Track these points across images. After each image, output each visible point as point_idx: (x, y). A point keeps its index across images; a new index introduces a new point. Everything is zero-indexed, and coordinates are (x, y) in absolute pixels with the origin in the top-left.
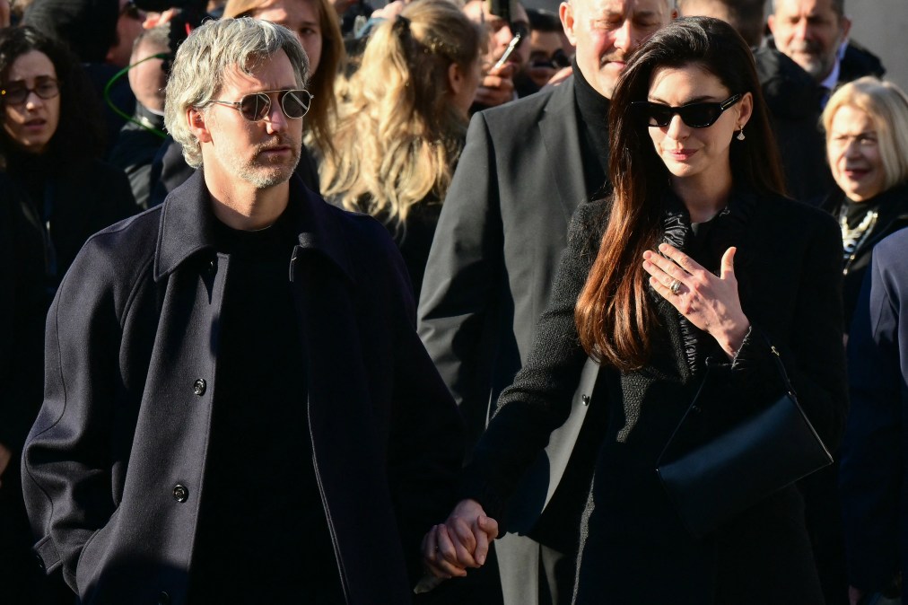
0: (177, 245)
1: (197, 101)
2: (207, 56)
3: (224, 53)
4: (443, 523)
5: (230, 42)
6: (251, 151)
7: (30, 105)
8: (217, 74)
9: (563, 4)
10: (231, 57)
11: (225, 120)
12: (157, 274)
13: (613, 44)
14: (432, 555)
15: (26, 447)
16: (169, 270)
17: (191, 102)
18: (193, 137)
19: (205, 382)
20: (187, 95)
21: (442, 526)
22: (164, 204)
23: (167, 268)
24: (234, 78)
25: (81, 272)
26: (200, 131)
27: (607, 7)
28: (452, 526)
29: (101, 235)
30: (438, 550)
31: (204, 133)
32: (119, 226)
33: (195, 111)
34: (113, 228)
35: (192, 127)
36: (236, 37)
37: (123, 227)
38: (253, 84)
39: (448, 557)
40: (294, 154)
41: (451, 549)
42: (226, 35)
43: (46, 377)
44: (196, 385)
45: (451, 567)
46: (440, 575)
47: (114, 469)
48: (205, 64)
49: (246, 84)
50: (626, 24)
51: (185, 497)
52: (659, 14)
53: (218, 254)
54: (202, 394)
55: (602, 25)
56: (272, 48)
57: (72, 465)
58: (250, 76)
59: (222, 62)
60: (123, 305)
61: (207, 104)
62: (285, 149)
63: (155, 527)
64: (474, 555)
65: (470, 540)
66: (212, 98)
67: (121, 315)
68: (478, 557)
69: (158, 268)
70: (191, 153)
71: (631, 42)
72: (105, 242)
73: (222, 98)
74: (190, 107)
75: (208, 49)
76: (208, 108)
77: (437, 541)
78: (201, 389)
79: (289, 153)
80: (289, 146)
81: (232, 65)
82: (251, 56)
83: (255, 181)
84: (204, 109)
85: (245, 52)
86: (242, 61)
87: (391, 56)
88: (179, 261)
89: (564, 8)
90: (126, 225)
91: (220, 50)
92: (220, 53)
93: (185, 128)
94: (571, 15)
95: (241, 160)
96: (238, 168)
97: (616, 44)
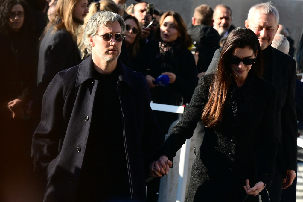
0: (83, 77)
1: (91, 34)
2: (96, 21)
3: (100, 21)
4: (156, 161)
5: (102, 17)
6: (105, 50)
7: (16, 18)
8: (98, 26)
9: (246, 21)
10: (102, 22)
11: (99, 40)
12: (77, 85)
13: (259, 34)
14: (153, 169)
15: (34, 133)
16: (80, 84)
17: (90, 34)
18: (90, 45)
19: (88, 117)
20: (89, 32)
21: (156, 162)
22: (80, 65)
23: (80, 83)
24: (102, 28)
25: (54, 83)
26: (92, 43)
27: (259, 24)
28: (160, 162)
29: (61, 72)
30: (155, 168)
31: (93, 44)
32: (66, 70)
33: (91, 37)
34: (65, 71)
35: (90, 42)
36: (104, 16)
37: (67, 71)
38: (107, 30)
39: (158, 171)
40: (118, 52)
41: (159, 168)
42: (102, 15)
43: (42, 114)
44: (86, 118)
45: (158, 174)
46: (154, 176)
47: (59, 142)
48: (95, 24)
49: (105, 30)
50: (264, 29)
51: (80, 151)
52: (274, 27)
53: (95, 80)
54: (87, 121)
55: (257, 29)
56: (115, 20)
57: (47, 140)
58: (107, 28)
59: (99, 23)
60: (65, 93)
61: (94, 35)
62: (115, 50)
63: (70, 159)
64: (165, 171)
65: (165, 166)
66: (96, 33)
67: (65, 96)
68: (166, 171)
69: (77, 83)
70: (89, 50)
71: (265, 35)
72: (61, 75)
73: (98, 34)
74: (89, 36)
75: (96, 19)
76: (94, 36)
77: (155, 166)
78: (87, 119)
79: (116, 52)
80: (117, 50)
81: (102, 24)
82: (108, 22)
83: (106, 59)
84: (93, 37)
85: (106, 21)
86: (105, 23)
87: (93, 12)
88: (83, 82)
89: (246, 22)
90: (68, 70)
91: (99, 19)
92: (99, 21)
93: (88, 42)
94: (248, 24)
95: (102, 52)
96: (101, 55)
97: (260, 35)
